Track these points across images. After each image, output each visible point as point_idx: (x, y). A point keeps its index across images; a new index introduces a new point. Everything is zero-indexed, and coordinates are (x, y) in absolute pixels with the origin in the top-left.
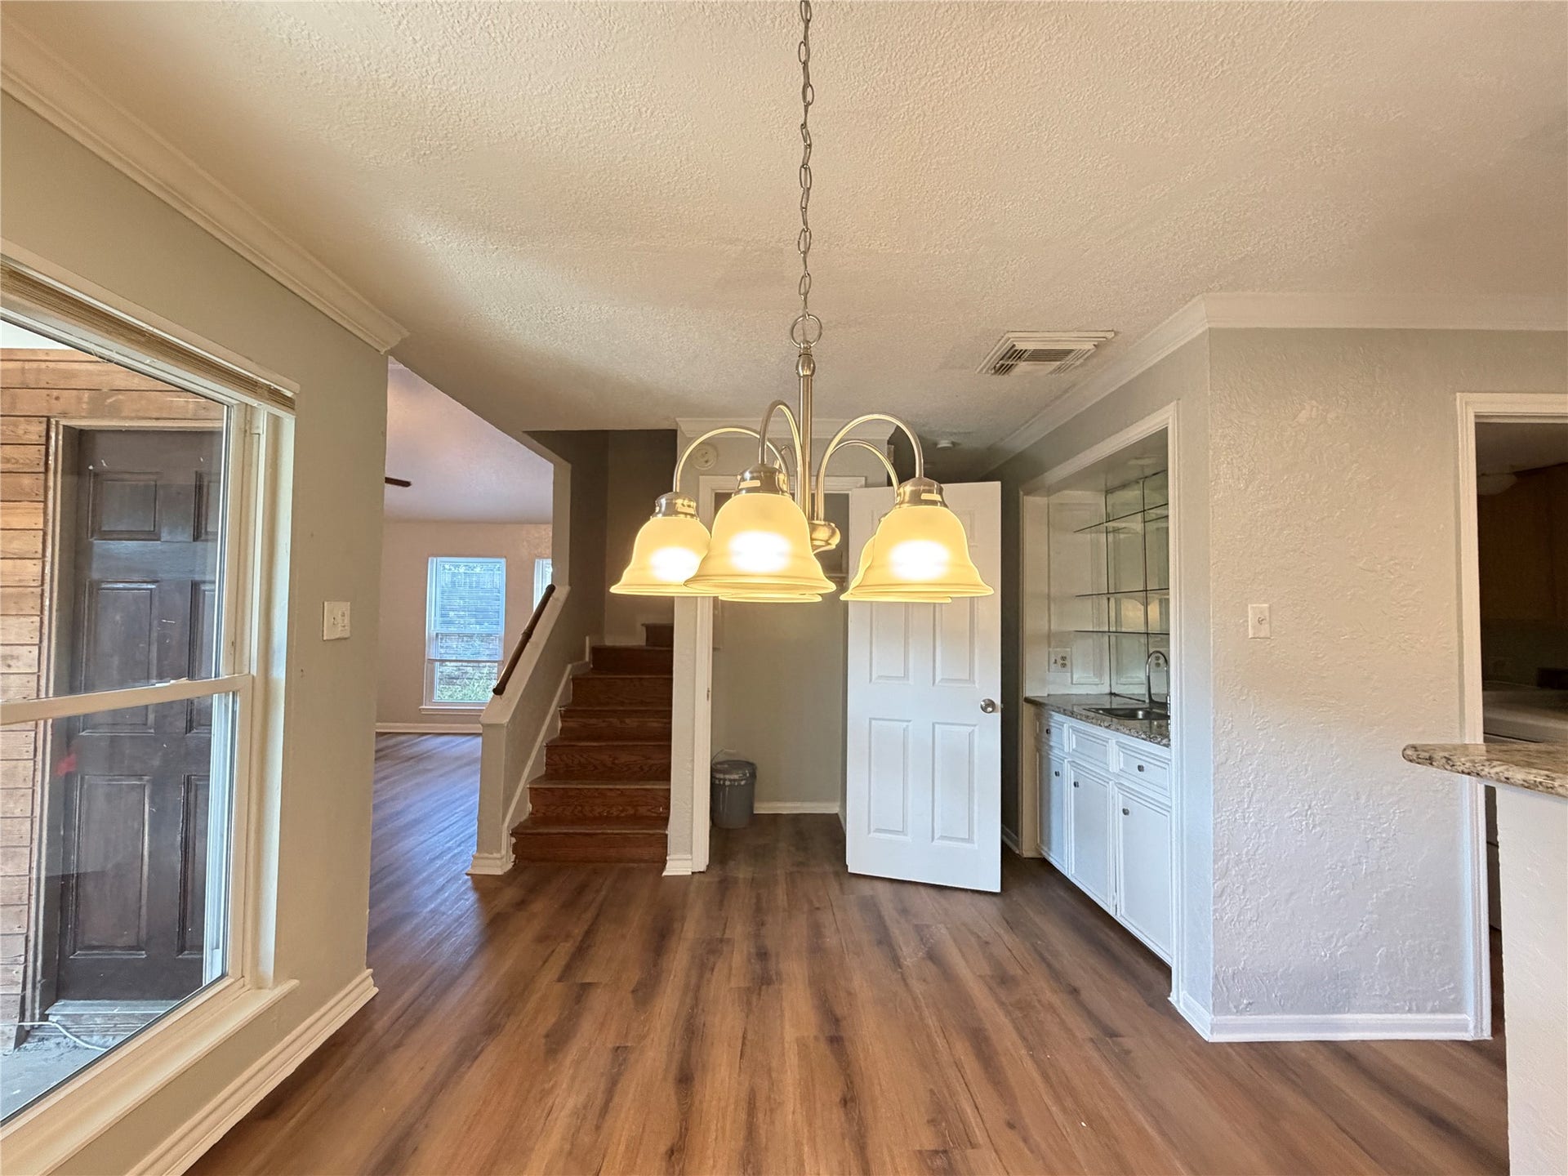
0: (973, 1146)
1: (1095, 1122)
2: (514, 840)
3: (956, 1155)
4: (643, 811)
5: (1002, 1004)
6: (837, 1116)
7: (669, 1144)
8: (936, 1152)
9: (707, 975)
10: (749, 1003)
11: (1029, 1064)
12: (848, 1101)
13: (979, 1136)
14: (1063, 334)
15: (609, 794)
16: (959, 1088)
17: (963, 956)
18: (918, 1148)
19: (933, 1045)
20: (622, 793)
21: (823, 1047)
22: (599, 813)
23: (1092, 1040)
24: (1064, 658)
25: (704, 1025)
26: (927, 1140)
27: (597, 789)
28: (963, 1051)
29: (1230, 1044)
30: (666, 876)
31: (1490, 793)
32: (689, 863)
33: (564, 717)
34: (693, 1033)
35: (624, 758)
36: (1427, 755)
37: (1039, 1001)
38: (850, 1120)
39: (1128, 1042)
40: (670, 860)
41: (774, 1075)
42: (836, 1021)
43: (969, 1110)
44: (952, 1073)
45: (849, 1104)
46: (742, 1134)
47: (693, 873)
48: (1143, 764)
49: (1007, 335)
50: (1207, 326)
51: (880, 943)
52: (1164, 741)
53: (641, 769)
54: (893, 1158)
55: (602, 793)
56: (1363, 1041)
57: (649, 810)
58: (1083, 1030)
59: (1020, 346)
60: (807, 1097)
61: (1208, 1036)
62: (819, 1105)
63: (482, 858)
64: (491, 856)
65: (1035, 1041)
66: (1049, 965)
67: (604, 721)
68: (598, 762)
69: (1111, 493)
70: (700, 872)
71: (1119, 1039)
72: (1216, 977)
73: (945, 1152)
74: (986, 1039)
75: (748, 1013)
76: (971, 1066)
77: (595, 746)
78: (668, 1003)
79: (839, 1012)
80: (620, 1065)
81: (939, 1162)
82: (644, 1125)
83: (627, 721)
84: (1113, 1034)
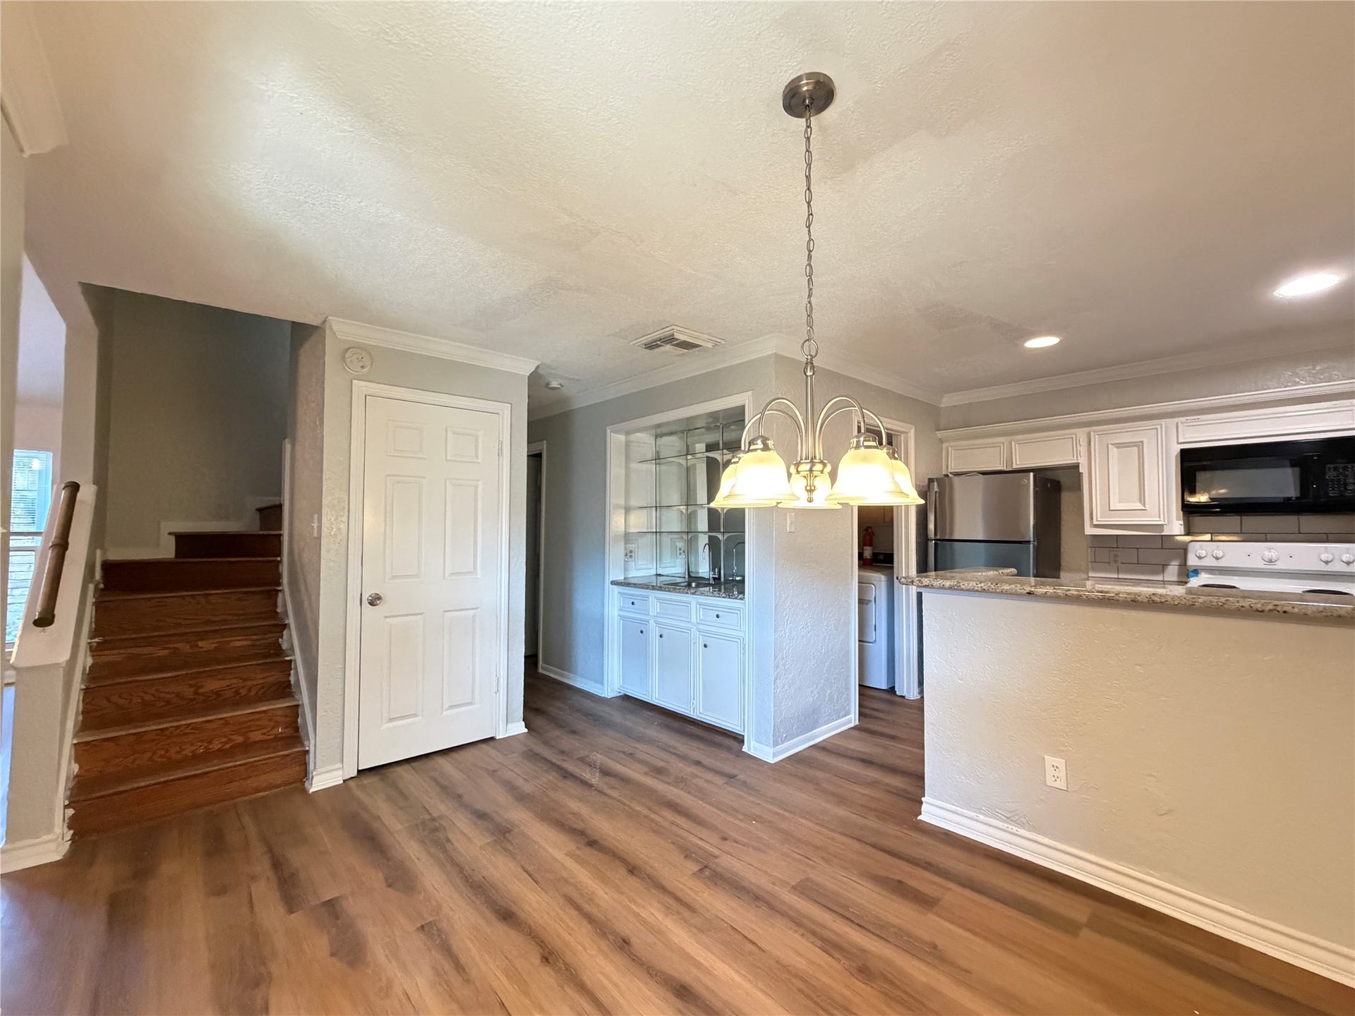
0: (716, 857)
1: (757, 818)
2: (71, 812)
3: (712, 865)
4: (256, 736)
5: (669, 784)
6: (633, 881)
7: (538, 956)
8: (701, 870)
9: (448, 846)
10: (506, 850)
11: (708, 807)
12: (633, 870)
13: (717, 852)
14: (700, 335)
15: (207, 725)
16: (685, 834)
17: (624, 766)
18: (691, 873)
19: (652, 820)
20: (226, 722)
21: (588, 850)
22: (192, 752)
23: (725, 783)
24: (631, 552)
25: (484, 877)
26: (693, 867)
27: (188, 725)
28: (669, 814)
29: (781, 761)
30: (313, 792)
31: (920, 595)
32: (340, 772)
33: (95, 651)
34: (480, 887)
35: (212, 685)
36: (911, 580)
37: (686, 774)
38: (643, 879)
39: (742, 777)
40: (316, 775)
41: (570, 880)
42: (582, 833)
43: (700, 842)
44: (674, 828)
45: (634, 871)
46: (585, 922)
47: (344, 781)
48: (719, 613)
49: (673, 327)
50: (774, 351)
51: (565, 777)
52: (741, 596)
53: (237, 693)
54: (684, 885)
55: (195, 727)
56: (824, 740)
57: (264, 734)
58: (720, 781)
59: (677, 336)
60: (604, 879)
61: (772, 761)
62: (617, 882)
63: (14, 849)
64: (37, 841)
65: (703, 795)
66: (675, 754)
67: (164, 649)
68: (173, 695)
69: (661, 437)
70: (352, 778)
71: (737, 778)
72: (774, 725)
73: (706, 867)
74: (677, 804)
75: (513, 856)
76: (681, 821)
77: (168, 678)
78: (432, 878)
79: (579, 827)
80: (439, 936)
81: (707, 873)
82: (506, 957)
83: (200, 644)
84: (733, 777)
